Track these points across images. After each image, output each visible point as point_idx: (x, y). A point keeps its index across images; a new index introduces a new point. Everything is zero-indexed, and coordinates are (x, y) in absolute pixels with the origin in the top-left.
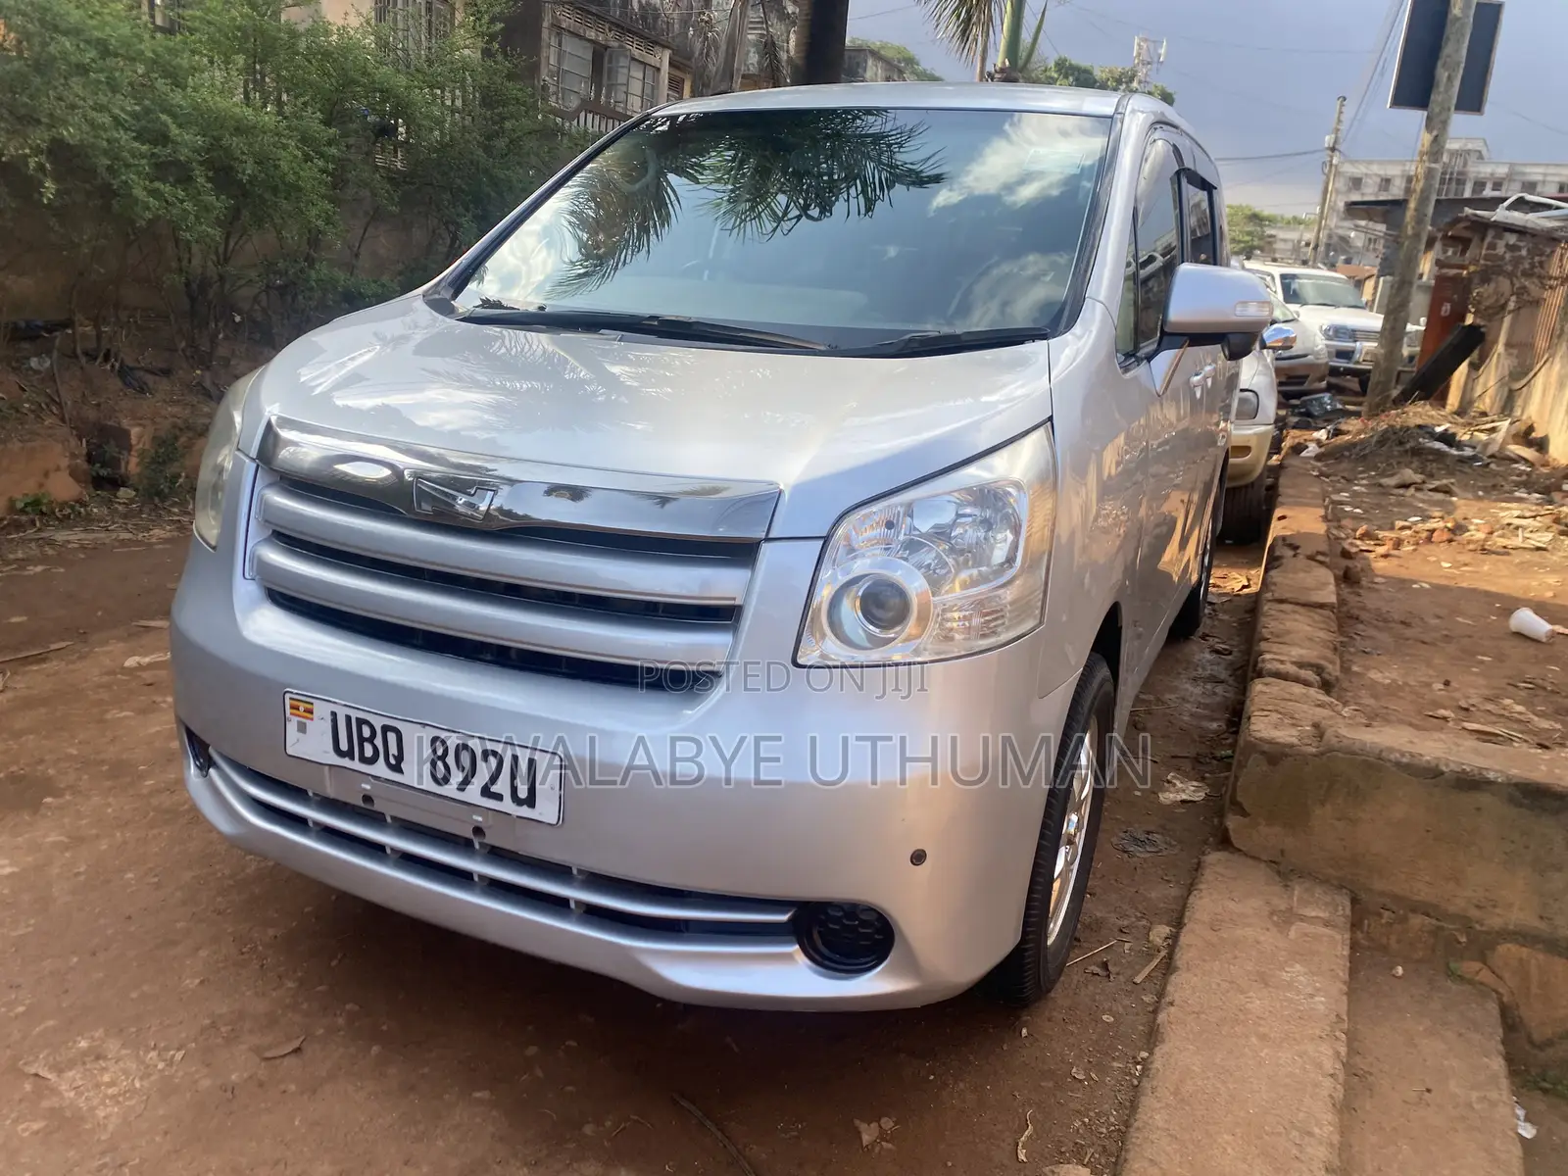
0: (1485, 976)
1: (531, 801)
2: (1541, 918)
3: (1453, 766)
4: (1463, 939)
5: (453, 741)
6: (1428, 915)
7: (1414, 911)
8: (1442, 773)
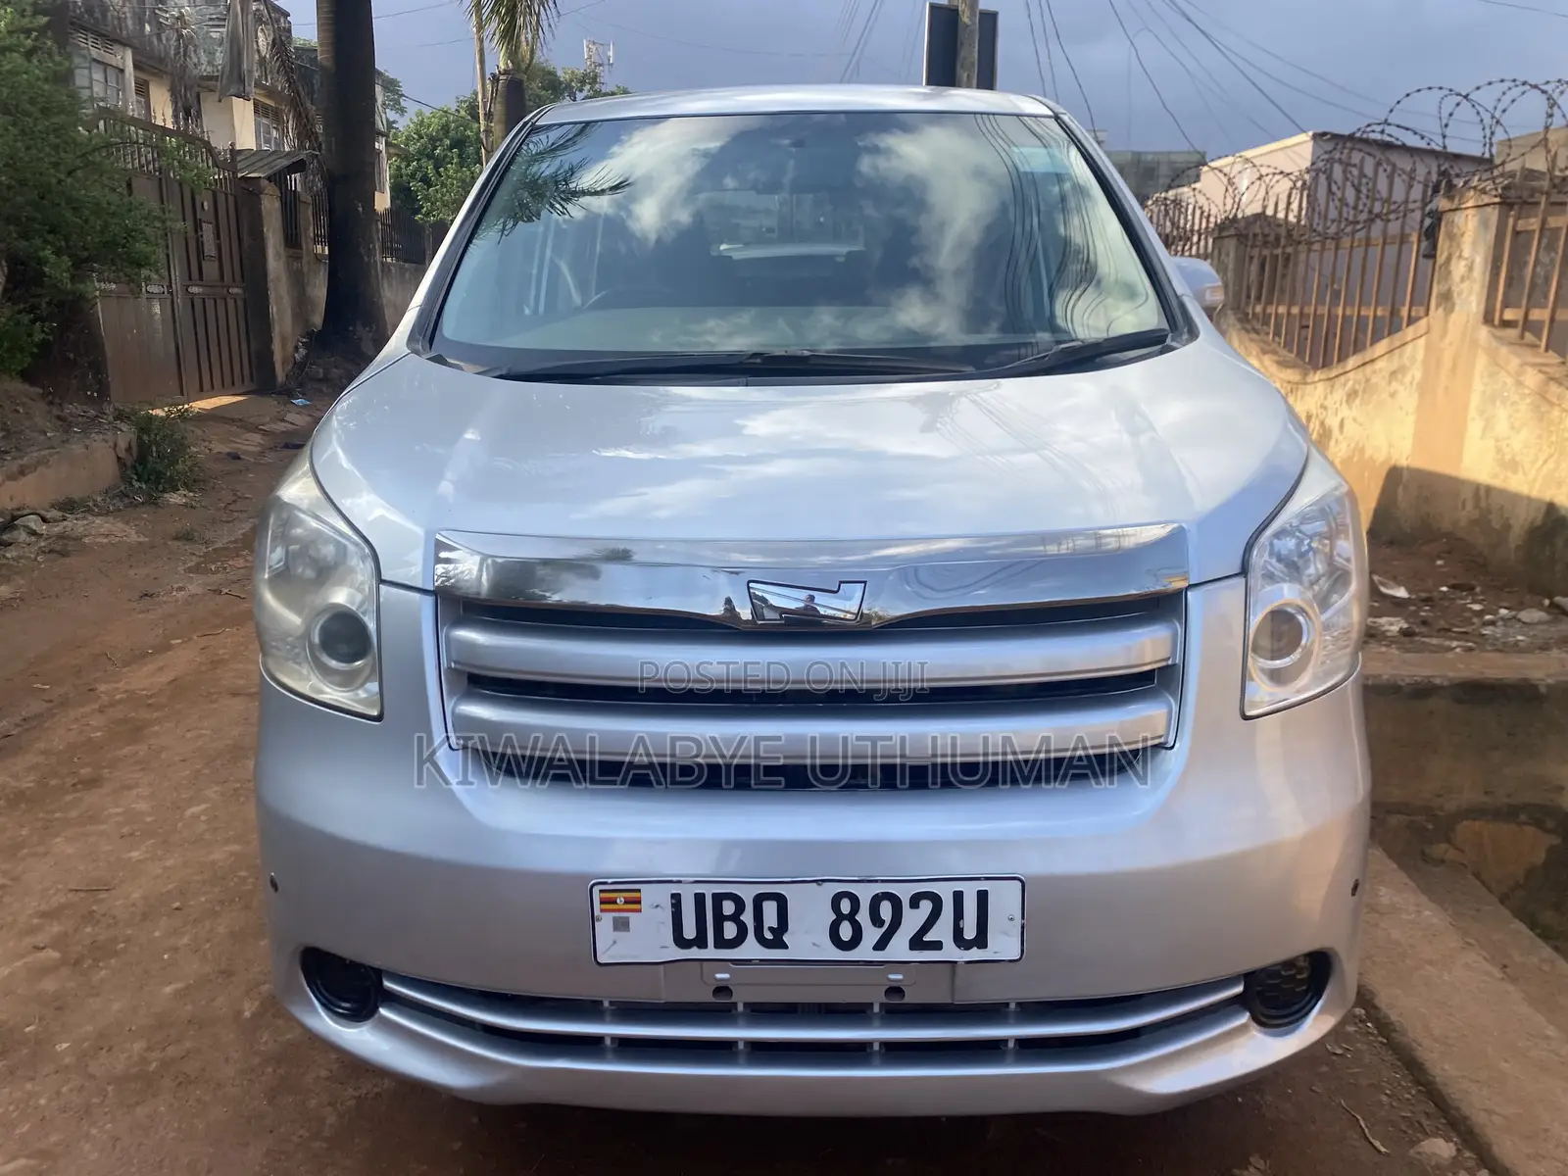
0: (1452, 854)
1: (981, 941)
2: (1486, 793)
3: (1408, 680)
4: (1430, 826)
5: (865, 893)
6: (1401, 813)
7: (1389, 812)
8: (1400, 687)
